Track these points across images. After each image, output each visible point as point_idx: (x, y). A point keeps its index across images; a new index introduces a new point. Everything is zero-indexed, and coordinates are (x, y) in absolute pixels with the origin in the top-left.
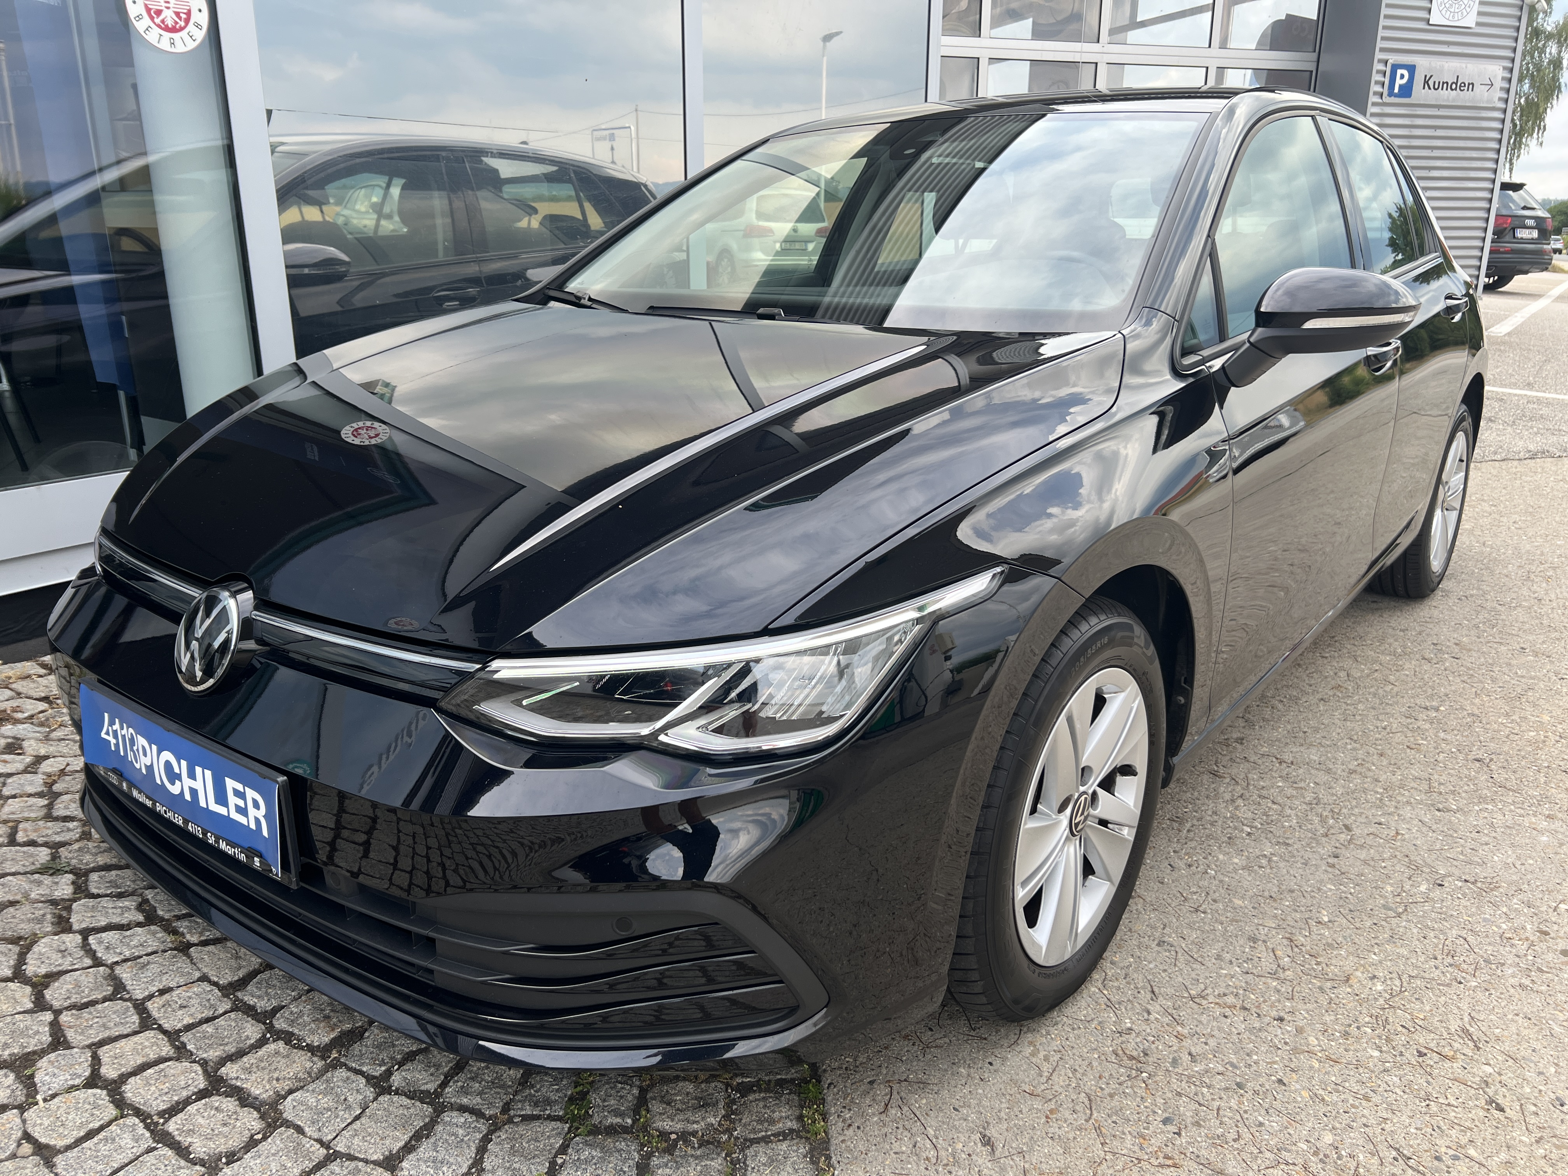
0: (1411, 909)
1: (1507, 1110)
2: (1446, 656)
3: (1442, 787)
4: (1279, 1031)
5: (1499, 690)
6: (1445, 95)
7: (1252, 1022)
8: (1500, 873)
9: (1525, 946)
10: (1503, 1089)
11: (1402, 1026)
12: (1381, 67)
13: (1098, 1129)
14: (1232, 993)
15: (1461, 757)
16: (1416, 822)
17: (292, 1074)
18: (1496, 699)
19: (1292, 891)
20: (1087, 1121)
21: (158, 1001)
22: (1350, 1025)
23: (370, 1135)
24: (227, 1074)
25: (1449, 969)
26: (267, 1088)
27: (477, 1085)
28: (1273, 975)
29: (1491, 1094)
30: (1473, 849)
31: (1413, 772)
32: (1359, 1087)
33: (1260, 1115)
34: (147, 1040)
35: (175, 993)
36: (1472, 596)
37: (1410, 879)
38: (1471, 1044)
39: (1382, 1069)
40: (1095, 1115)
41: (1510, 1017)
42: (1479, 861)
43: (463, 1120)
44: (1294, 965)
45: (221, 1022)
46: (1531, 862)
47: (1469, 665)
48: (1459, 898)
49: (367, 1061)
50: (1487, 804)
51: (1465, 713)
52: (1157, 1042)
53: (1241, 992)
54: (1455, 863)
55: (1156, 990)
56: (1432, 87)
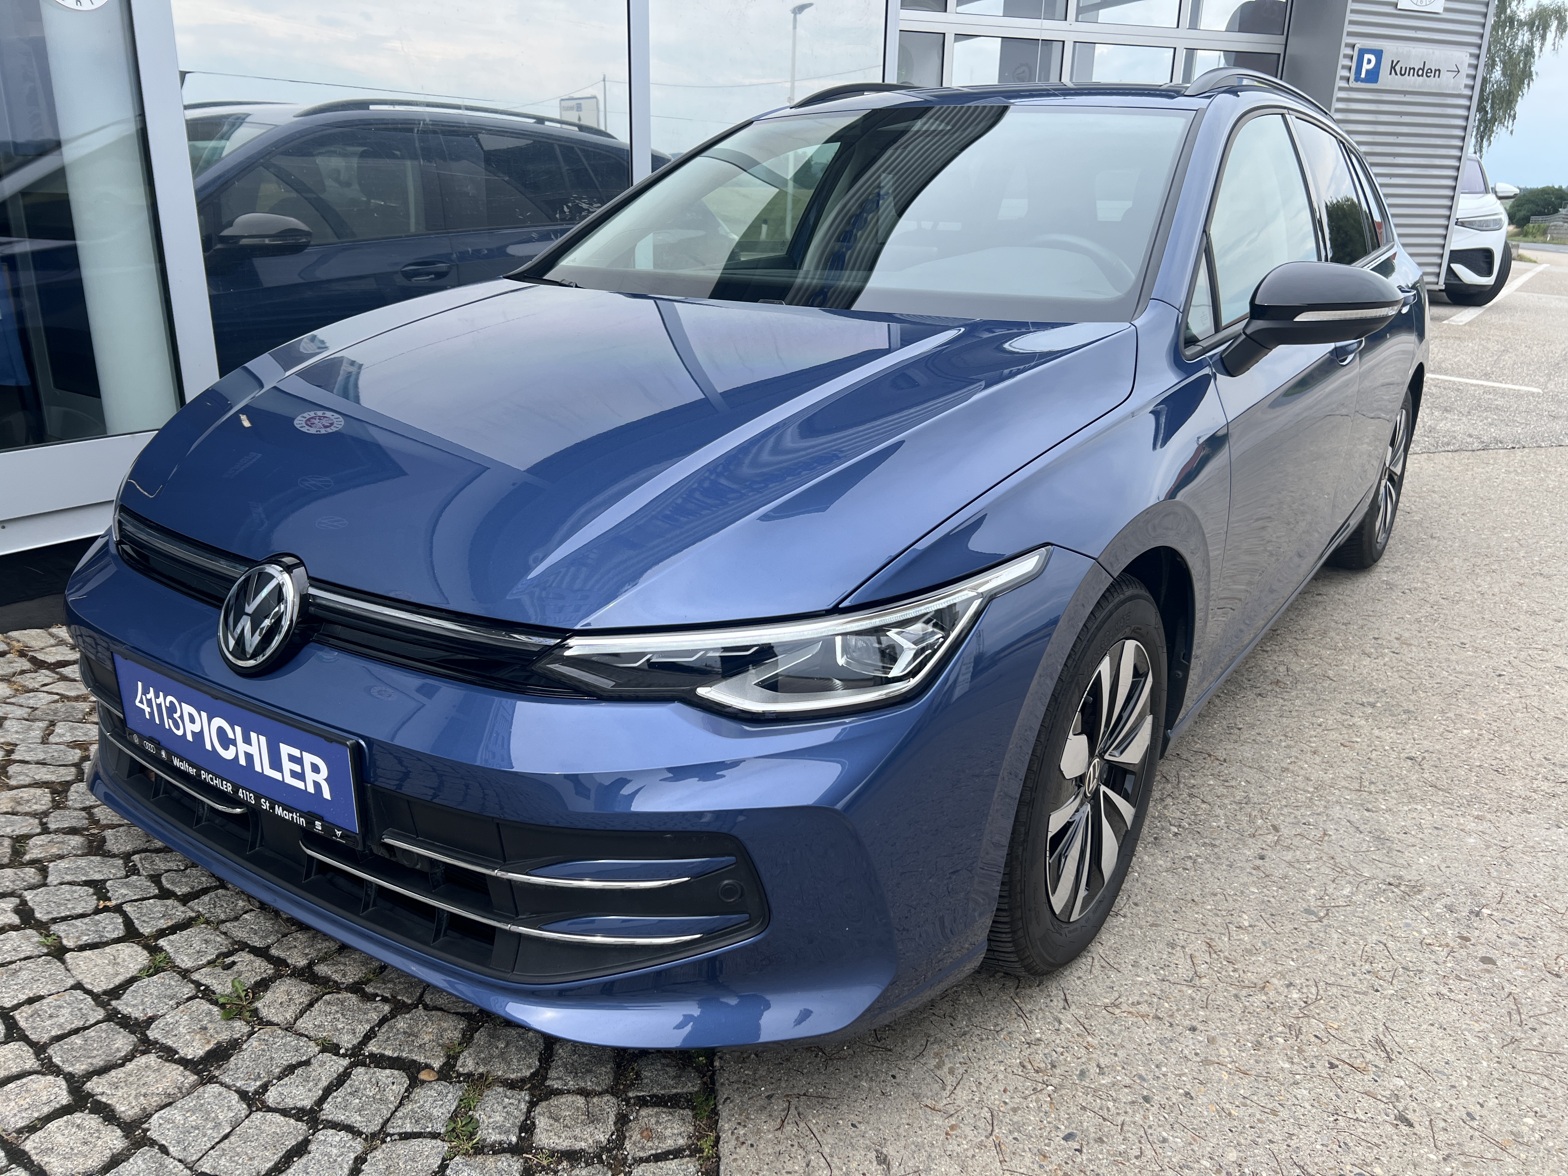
0: (1332, 913)
1: (1416, 1125)
2: (1386, 651)
3: (1373, 785)
4: (1191, 1041)
5: (1437, 686)
6: (1412, 82)
7: (1163, 1032)
8: (1425, 877)
9: (1444, 953)
10: (1413, 1104)
11: (1316, 1036)
12: (1349, 51)
13: (998, 1146)
14: (1146, 1001)
15: (1394, 755)
16: (1345, 822)
17: (161, 1089)
18: (1433, 695)
19: (1215, 895)
20: (987, 1137)
21: (27, 1010)
22: (1263, 1035)
23: (238, 1154)
24: (92, 1090)
25: (1368, 976)
26: (134, 1104)
27: (357, 1101)
28: (1190, 982)
29: (1401, 1109)
30: (1399, 851)
31: (1344, 770)
32: (1267, 1101)
33: (1165, 1130)
34: (11, 1052)
35: (44, 1001)
36: (1415, 589)
37: (1333, 881)
38: (1383, 1055)
39: (1292, 1081)
40: (997, 1130)
41: (1424, 1026)
42: (1405, 863)
43: (337, 1138)
44: (1211, 972)
45: (91, 1033)
46: (1457, 864)
47: (1408, 660)
48: (1381, 902)
49: (242, 1076)
50: (1417, 803)
51: (1401, 709)
52: (1066, 1054)
53: (1155, 1000)
54: (1380, 865)
55: (1069, 997)
56: (1398, 73)
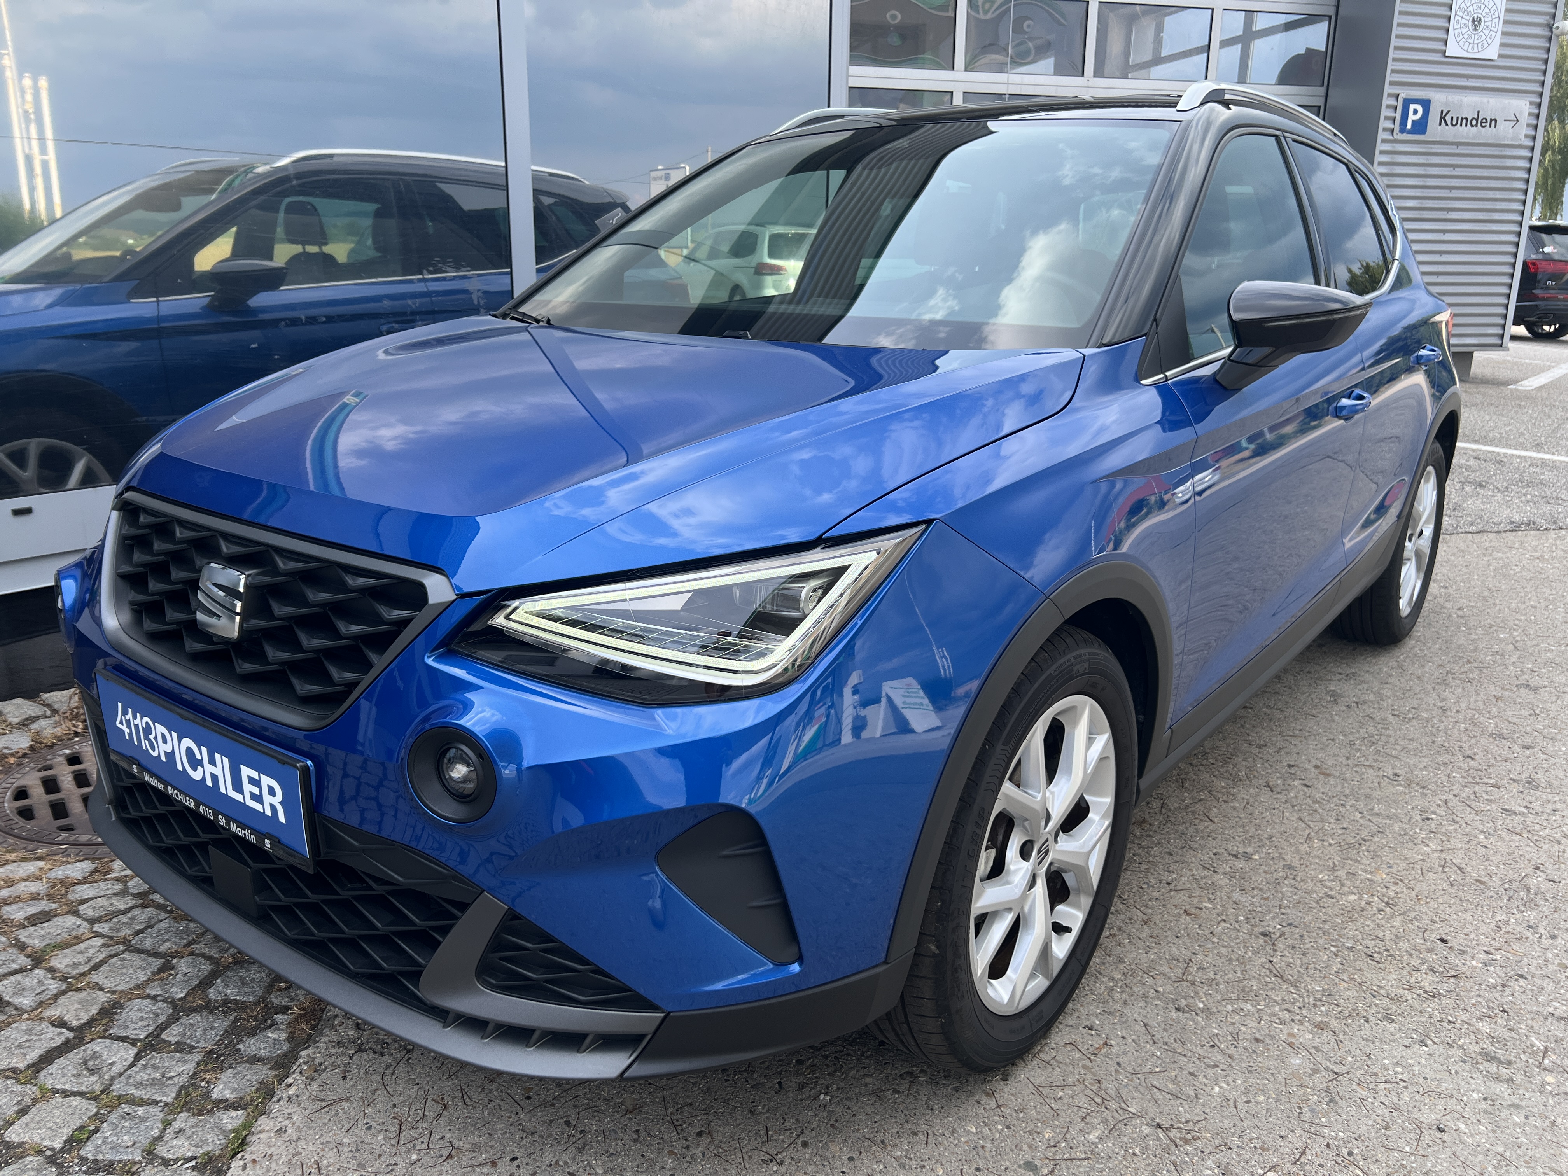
2: (1296, 783)
3: (1200, 974)
5: (1340, 832)
6: (1465, 132)
18: (1330, 845)
30: (1191, 1074)
37: (1083, 1118)
46: (1262, 1098)
47: (1318, 796)
48: (1134, 1154)
50: (1246, 1001)
54: (1158, 1095)
56: (1449, 123)
